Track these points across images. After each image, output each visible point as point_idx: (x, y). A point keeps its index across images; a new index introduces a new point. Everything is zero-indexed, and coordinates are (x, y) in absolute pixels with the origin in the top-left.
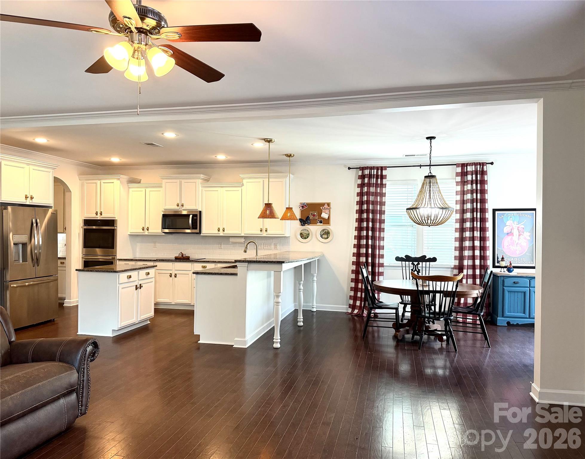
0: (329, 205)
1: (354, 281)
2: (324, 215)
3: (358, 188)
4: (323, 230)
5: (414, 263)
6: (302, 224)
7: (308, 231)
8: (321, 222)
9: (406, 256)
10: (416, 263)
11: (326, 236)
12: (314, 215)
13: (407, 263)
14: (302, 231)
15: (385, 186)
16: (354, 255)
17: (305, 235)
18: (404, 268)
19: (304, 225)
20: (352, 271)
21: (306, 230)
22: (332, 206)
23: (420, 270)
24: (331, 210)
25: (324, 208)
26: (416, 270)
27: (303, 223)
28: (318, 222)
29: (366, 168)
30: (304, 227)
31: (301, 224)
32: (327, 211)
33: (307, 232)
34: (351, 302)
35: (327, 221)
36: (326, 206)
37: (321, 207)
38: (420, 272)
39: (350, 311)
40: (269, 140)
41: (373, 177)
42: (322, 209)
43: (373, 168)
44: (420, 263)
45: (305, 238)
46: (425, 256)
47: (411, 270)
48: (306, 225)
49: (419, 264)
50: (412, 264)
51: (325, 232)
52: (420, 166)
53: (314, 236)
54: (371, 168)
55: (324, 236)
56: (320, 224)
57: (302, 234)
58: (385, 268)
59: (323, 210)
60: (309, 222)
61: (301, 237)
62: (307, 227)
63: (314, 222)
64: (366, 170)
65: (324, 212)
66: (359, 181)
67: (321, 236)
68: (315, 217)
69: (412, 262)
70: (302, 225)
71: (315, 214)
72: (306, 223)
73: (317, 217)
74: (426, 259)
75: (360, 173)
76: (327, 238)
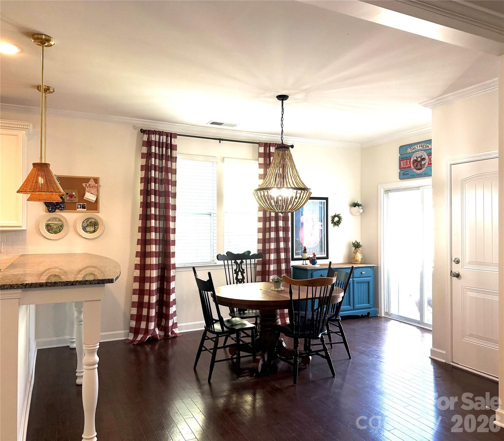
0: (96, 180)
1: (138, 293)
2: (90, 196)
3: (142, 158)
4: (88, 219)
5: (237, 261)
6: (50, 209)
7: (60, 220)
8: (84, 207)
9: (228, 253)
10: (239, 261)
11: (92, 229)
12: (71, 196)
13: (230, 262)
14: (49, 220)
15: (175, 160)
16: (137, 254)
17: (55, 227)
18: (227, 267)
19: (54, 211)
20: (135, 278)
21: (57, 220)
22: (101, 182)
23: (244, 270)
24: (101, 190)
25: (88, 185)
26: (239, 270)
27: (52, 209)
28: (79, 207)
29: (155, 132)
30: (53, 215)
31: (48, 210)
32: (94, 190)
33: (59, 222)
34: (133, 324)
35: (94, 206)
36: (92, 182)
37: (83, 184)
38: (244, 273)
39: (131, 337)
40: (44, 37)
41: (161, 146)
42: (84, 186)
43: (162, 133)
44: (243, 260)
45: (56, 233)
46: (249, 252)
47: (235, 270)
48: (56, 211)
49: (243, 262)
50: (234, 263)
51: (91, 223)
52: (220, 140)
53: (71, 229)
54: (160, 133)
55: (88, 229)
56: (81, 209)
57: (50, 226)
58: (177, 270)
59: (86, 188)
60: (63, 206)
61: (48, 231)
62: (59, 214)
63: (71, 207)
64: (153, 134)
65: (88, 192)
66: (145, 150)
67: (84, 229)
68: (73, 199)
69: (234, 261)
70: (50, 211)
71: (74, 194)
72: (56, 208)
73: (77, 200)
74: (250, 255)
75: (145, 138)
76: (94, 231)
